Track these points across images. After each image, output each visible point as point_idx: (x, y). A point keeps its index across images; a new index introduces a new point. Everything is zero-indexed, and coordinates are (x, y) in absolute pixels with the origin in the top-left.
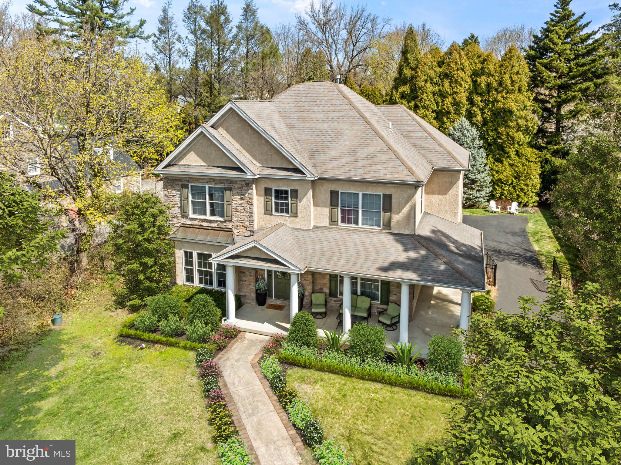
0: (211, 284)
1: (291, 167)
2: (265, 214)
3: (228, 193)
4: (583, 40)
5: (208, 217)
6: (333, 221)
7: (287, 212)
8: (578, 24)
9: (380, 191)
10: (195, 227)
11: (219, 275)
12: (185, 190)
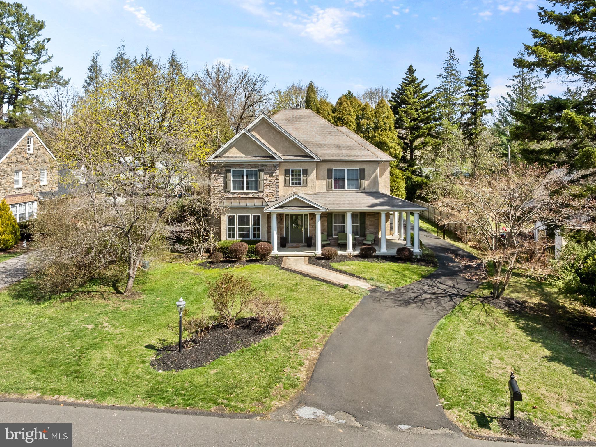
0: (248, 237)
1: (303, 155)
2: (285, 186)
3: (261, 173)
4: (425, 97)
5: (245, 191)
6: (328, 188)
7: (300, 184)
8: (421, 86)
9: (358, 167)
10: (235, 198)
11: (254, 229)
12: (228, 174)
